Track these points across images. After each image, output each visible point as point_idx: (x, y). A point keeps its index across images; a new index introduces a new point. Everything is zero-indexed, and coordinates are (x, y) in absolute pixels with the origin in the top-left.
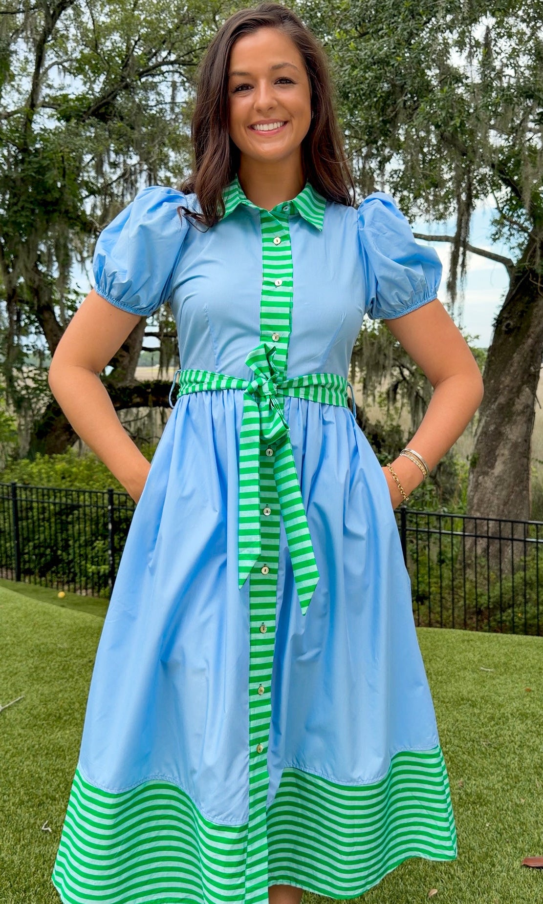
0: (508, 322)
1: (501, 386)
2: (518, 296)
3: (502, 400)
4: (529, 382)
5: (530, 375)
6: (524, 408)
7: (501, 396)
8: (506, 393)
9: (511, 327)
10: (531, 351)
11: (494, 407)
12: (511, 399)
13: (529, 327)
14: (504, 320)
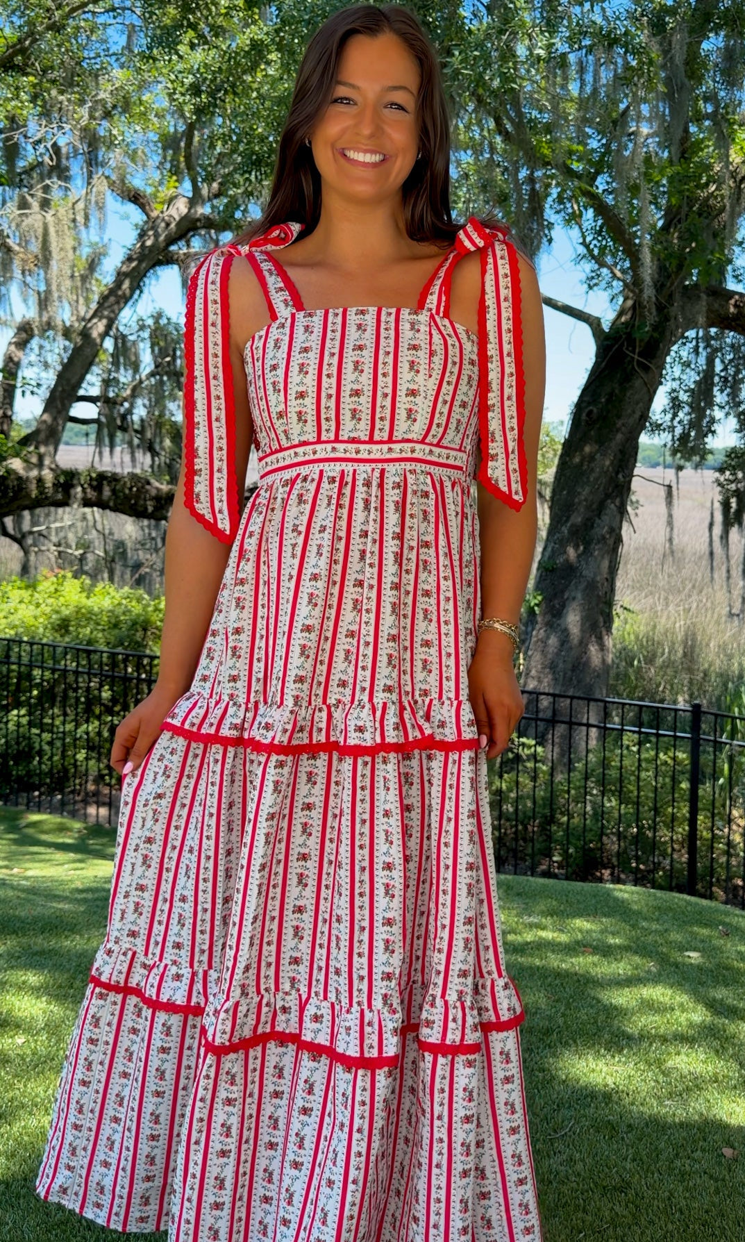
0: (591, 407)
1: (577, 500)
2: (606, 372)
3: (577, 519)
4: (616, 495)
5: (617, 486)
6: (607, 532)
7: (576, 514)
8: (582, 510)
9: (594, 416)
10: (621, 451)
11: (565, 529)
12: (588, 519)
13: (618, 417)
14: (584, 405)
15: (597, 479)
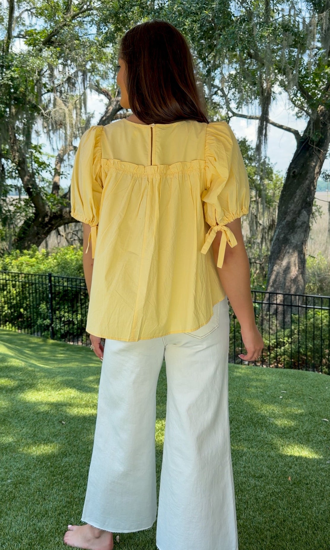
0: (294, 170)
1: (289, 210)
2: (301, 154)
3: (288, 218)
4: (306, 207)
5: (307, 203)
6: (302, 223)
7: (288, 216)
8: (291, 214)
9: (296, 173)
10: (308, 188)
11: (284, 223)
12: (294, 218)
13: (307, 173)
14: (291, 169)
15: (297, 201)
